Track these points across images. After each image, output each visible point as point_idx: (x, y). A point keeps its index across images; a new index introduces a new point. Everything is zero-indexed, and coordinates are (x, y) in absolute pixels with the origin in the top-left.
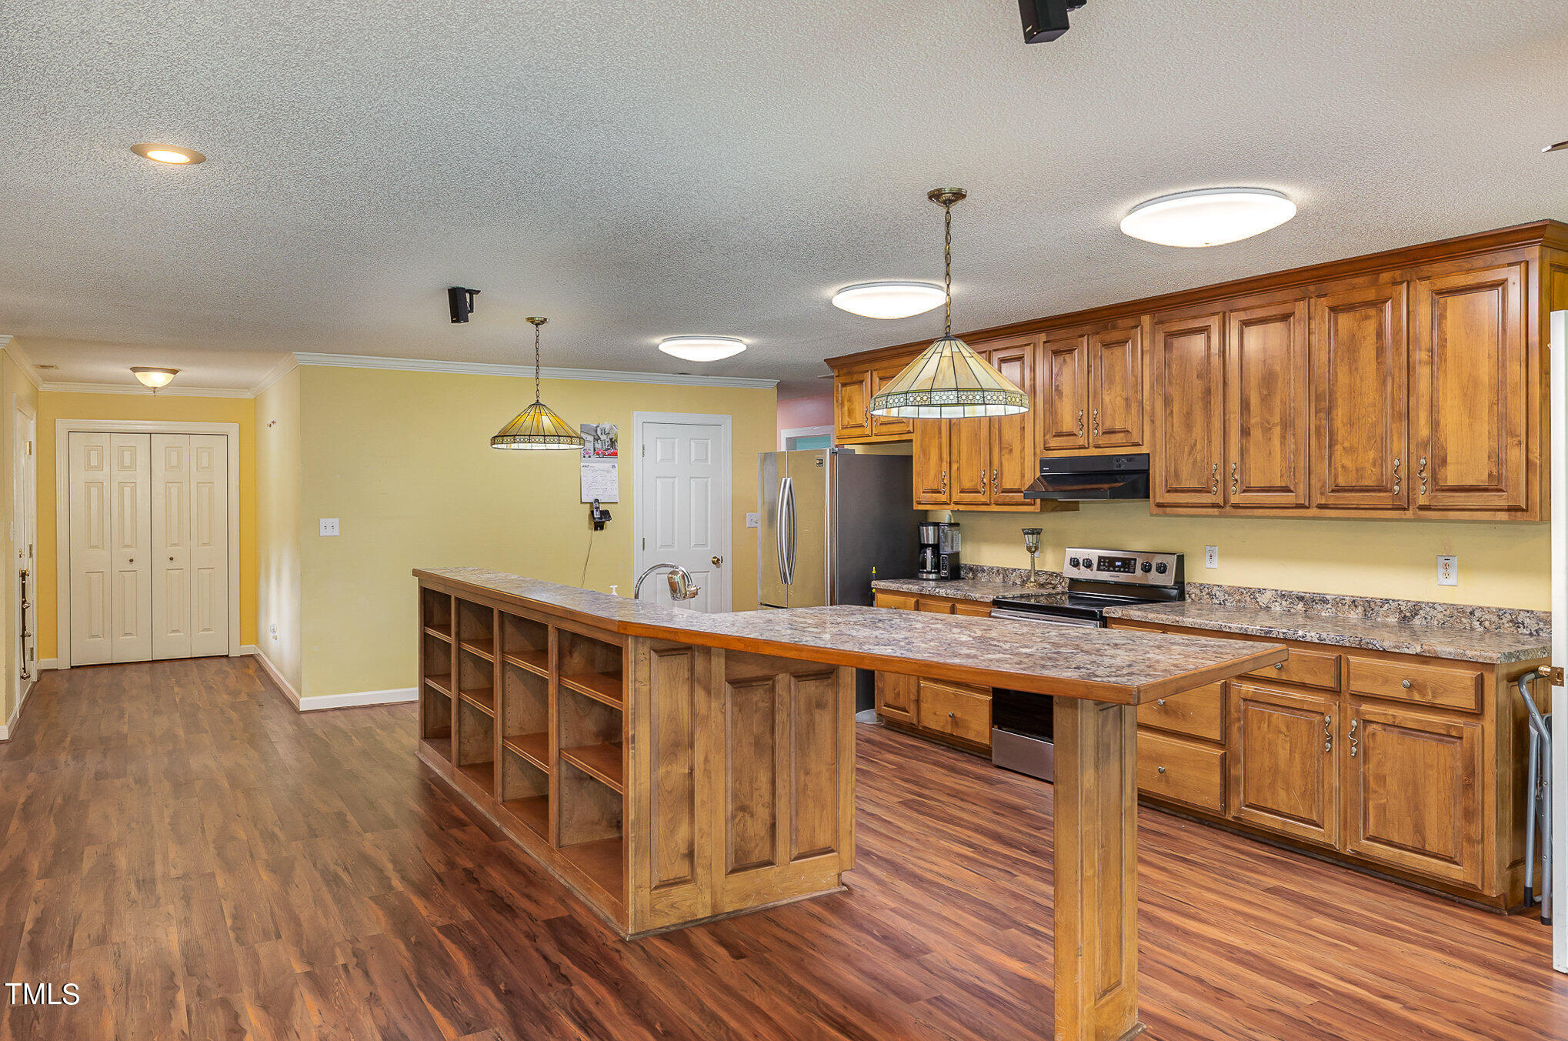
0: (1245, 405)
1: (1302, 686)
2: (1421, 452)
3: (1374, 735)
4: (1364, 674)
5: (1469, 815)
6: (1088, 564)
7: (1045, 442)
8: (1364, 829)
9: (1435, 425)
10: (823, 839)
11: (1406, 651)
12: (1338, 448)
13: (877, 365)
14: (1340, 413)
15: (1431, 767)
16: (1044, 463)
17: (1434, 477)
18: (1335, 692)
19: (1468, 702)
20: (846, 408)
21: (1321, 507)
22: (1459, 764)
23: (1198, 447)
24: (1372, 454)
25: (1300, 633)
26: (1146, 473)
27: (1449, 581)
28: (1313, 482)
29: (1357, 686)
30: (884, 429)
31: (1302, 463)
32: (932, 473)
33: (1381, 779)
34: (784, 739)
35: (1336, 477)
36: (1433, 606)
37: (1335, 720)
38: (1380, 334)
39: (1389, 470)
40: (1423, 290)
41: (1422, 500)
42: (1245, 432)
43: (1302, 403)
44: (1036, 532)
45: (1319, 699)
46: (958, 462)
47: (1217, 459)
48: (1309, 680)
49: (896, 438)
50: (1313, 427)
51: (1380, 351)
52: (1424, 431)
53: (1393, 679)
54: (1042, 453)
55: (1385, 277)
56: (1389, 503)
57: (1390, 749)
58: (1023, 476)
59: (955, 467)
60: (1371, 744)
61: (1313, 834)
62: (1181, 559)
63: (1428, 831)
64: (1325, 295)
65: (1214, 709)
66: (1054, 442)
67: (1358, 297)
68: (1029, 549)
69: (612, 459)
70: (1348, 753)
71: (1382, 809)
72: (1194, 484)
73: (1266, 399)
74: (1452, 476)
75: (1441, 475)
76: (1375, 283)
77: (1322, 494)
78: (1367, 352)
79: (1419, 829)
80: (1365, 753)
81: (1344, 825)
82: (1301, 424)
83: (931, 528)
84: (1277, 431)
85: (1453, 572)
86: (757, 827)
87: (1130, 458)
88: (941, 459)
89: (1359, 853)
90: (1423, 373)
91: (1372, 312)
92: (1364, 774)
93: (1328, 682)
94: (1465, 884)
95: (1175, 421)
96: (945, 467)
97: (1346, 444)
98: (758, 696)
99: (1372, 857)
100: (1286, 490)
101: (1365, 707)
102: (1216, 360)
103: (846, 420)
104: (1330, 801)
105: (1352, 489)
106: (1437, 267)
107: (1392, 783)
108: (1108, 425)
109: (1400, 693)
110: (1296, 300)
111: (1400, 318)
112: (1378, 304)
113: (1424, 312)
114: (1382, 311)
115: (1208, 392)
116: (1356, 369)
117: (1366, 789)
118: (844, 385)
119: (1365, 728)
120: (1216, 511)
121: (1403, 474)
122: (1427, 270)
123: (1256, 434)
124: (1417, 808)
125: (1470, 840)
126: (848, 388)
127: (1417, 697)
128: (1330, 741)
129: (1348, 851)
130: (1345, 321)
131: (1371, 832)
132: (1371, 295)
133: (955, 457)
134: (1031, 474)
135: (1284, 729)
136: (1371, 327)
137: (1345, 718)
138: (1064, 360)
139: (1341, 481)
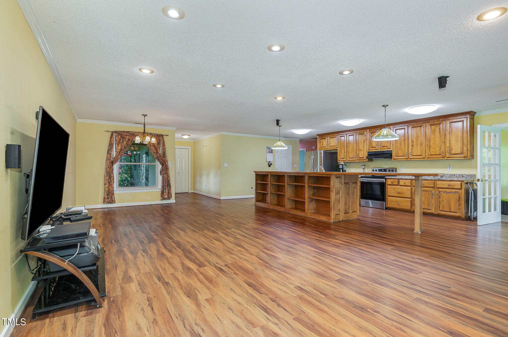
0: (413, 141)
1: (427, 187)
2: (448, 148)
3: (441, 194)
4: (439, 184)
5: (459, 205)
6: (376, 170)
7: (369, 149)
8: (439, 209)
9: (450, 144)
10: (355, 210)
11: (448, 180)
12: (431, 149)
13: (329, 135)
14: (432, 143)
15: (452, 198)
16: (368, 152)
17: (450, 152)
18: (434, 187)
19: (459, 187)
20: (321, 144)
21: (428, 158)
22: (457, 197)
23: (403, 149)
24: (438, 149)
25: (427, 178)
26: (391, 154)
27: (450, 170)
28: (426, 154)
29: (438, 186)
30: (331, 147)
31: (424, 151)
32: (343, 155)
33: (443, 201)
34: (351, 193)
35: (431, 153)
36: (447, 174)
37: (434, 192)
38: (440, 129)
39: (441, 152)
40: (448, 122)
41: (448, 156)
42: (412, 146)
43: (424, 141)
44: (365, 165)
45: (431, 189)
46: (349, 153)
47: (406, 151)
48: (429, 186)
49: (334, 149)
50: (426, 145)
51: (440, 132)
52: (448, 145)
53: (445, 184)
54: (368, 151)
55: (440, 120)
56: (441, 157)
57: (444, 196)
58: (364, 155)
59: (348, 154)
60: (441, 195)
61: (429, 211)
62: (396, 169)
63: (452, 209)
64: (429, 123)
65: (409, 192)
66: (371, 149)
67: (436, 123)
68: (363, 169)
69: (272, 153)
70: (436, 198)
71: (443, 206)
72: (402, 155)
73: (417, 140)
74: (453, 152)
75: (451, 152)
76: (439, 121)
77: (428, 156)
78: (437, 132)
79: (450, 208)
80: (440, 197)
81: (435, 209)
82: (424, 144)
83: (341, 165)
84: (419, 145)
85: (451, 169)
86: (347, 207)
87: (388, 151)
88: (345, 152)
89: (438, 213)
90: (448, 136)
91: (438, 125)
92: (439, 201)
93: (433, 186)
94: (459, 216)
95: (398, 144)
96: (346, 154)
97: (433, 147)
98: (347, 186)
99: (441, 214)
100: (421, 155)
101: (439, 189)
102: (406, 134)
103: (321, 146)
104: (433, 205)
105: (434, 155)
106: (450, 118)
107: (445, 201)
108: (383, 145)
109: (447, 187)
110: (423, 123)
111: (444, 126)
112: (439, 124)
113: (448, 125)
114: (440, 125)
115: (405, 139)
116: (435, 135)
117: (440, 202)
118: (321, 139)
119: (440, 193)
120: (406, 160)
121: (444, 152)
122: (449, 119)
123: (415, 146)
124: (449, 205)
125: (459, 209)
126: (322, 140)
127: (450, 187)
128: (433, 196)
129: (436, 213)
130: (432, 127)
131: (441, 209)
132: (438, 123)
133: (348, 152)
134: (366, 154)
135: (424, 194)
136: (438, 128)
137: (436, 192)
138: (374, 134)
139: (432, 154)
